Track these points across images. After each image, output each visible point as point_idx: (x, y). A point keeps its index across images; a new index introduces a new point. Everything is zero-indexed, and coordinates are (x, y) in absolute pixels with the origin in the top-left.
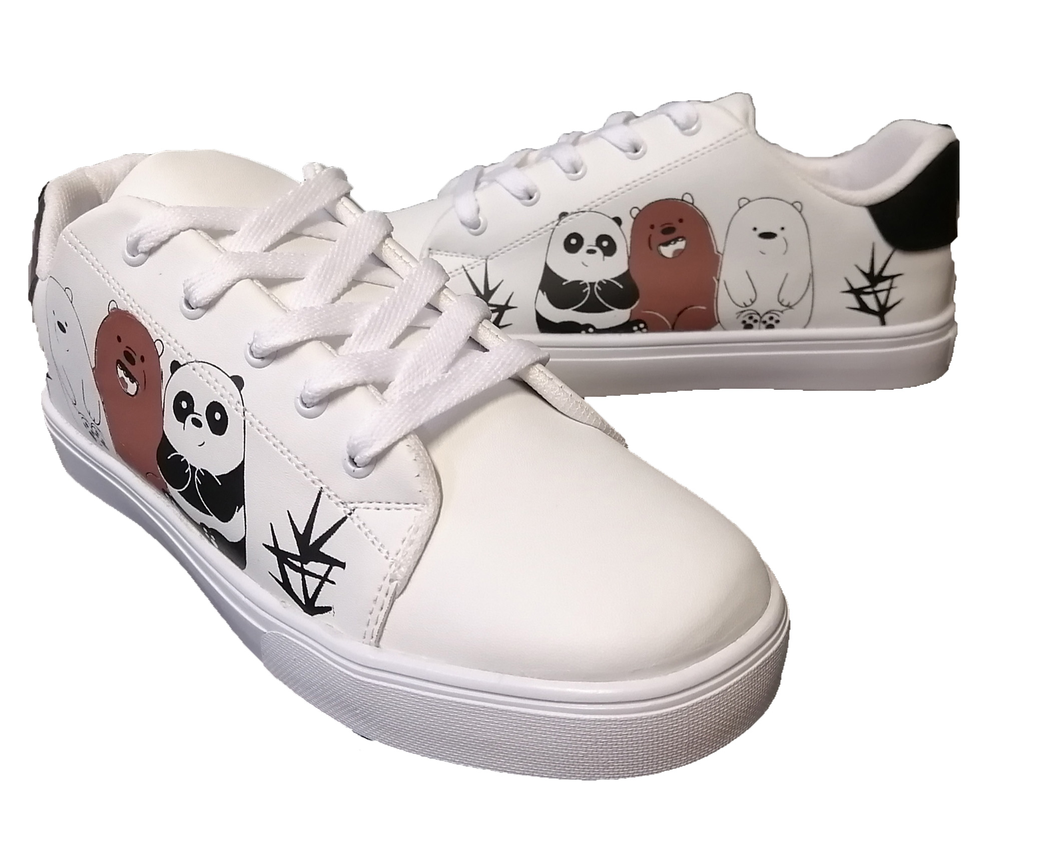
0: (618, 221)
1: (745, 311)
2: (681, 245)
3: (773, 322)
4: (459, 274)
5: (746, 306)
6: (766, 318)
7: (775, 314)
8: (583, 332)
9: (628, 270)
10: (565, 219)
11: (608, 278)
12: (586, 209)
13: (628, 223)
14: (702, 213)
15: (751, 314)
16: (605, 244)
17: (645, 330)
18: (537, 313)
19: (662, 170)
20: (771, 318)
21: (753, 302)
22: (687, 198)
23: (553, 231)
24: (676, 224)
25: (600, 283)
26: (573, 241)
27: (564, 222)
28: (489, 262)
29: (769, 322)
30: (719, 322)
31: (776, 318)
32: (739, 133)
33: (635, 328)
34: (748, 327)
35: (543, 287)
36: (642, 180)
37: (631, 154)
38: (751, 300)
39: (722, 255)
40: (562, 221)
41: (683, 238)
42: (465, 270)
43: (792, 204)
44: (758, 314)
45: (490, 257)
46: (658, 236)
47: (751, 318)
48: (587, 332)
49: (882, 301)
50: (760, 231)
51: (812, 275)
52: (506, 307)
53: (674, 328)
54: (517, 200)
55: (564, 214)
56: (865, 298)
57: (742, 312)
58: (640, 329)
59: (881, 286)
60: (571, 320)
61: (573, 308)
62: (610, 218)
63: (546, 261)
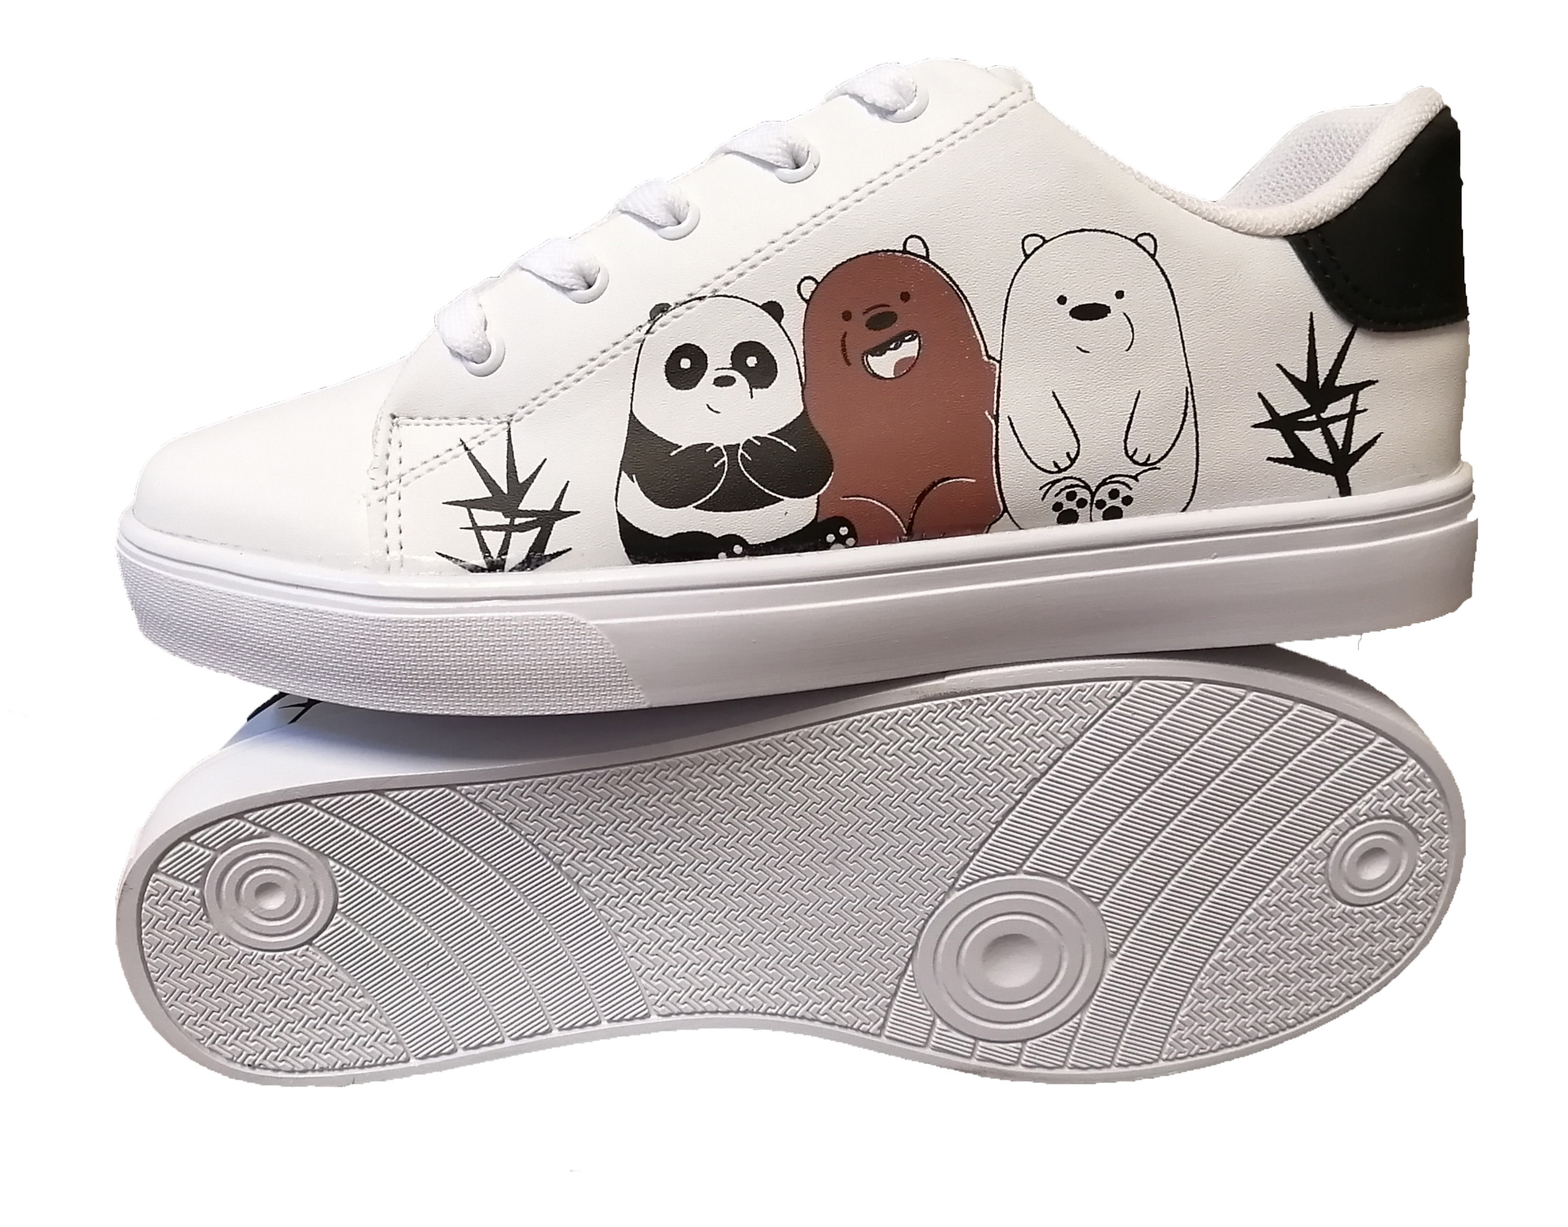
0: (774, 310)
1: (1058, 481)
2: (910, 349)
3: (1117, 502)
4: (456, 457)
5: (1060, 471)
6: (1103, 494)
7: (1123, 483)
8: (722, 555)
9: (804, 413)
10: (665, 318)
11: (764, 434)
12: (706, 292)
13: (795, 313)
14: (948, 276)
15: (1072, 486)
16: (752, 361)
17: (851, 541)
18: (622, 520)
19: (857, 195)
20: (1114, 494)
21: (1073, 461)
22: (915, 247)
23: (642, 345)
24: (897, 306)
25: (748, 445)
26: (685, 363)
27: (662, 325)
28: (512, 426)
29: (1110, 503)
30: (1006, 510)
31: (1124, 492)
32: (1010, 101)
33: (831, 538)
34: (1068, 517)
35: (628, 466)
36: (816, 220)
37: (789, 173)
38: (1068, 454)
39: (999, 362)
40: (657, 323)
41: (914, 334)
42: (466, 449)
43: (1135, 241)
44: (1087, 487)
45: (515, 418)
46: (861, 335)
47: (1071, 496)
48: (731, 555)
49: (1340, 442)
50: (1071, 304)
51: (1190, 392)
52: (557, 514)
53: (911, 534)
54: (559, 295)
55: (661, 309)
56: (1302, 435)
57: (1054, 483)
58: (841, 540)
59: (1333, 409)
60: (695, 530)
61: (695, 504)
62: (757, 305)
63: (631, 411)
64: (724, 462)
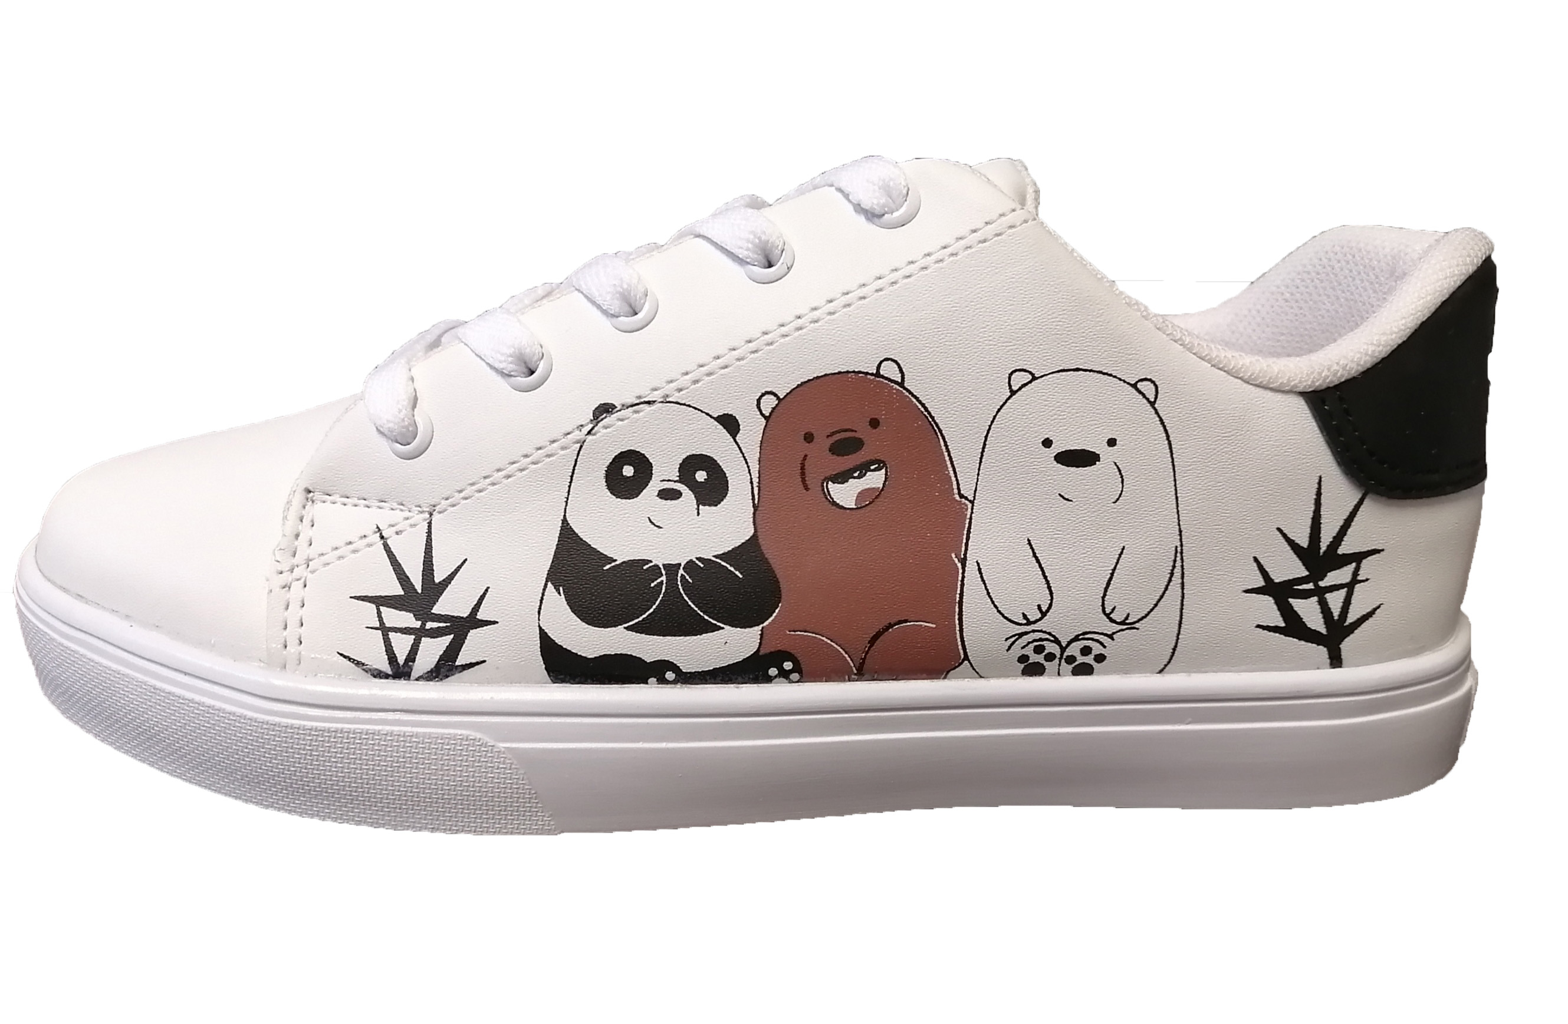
0: (729, 423)
1: (1026, 633)
2: (875, 479)
3: (1089, 659)
4: (370, 545)
5: (1029, 623)
6: (1074, 650)
7: (1097, 641)
8: (652, 680)
9: (754, 537)
10: (609, 420)
11: (709, 555)
12: (656, 396)
13: (752, 429)
14: (923, 405)
15: (1041, 640)
16: (701, 476)
17: (795, 676)
18: (543, 636)
19: (831, 307)
20: (1086, 651)
21: (1044, 614)
22: (889, 371)
23: (581, 447)
24: (863, 431)
25: (690, 566)
26: (628, 471)
27: (606, 427)
28: (436, 517)
29: (1081, 659)
30: (966, 658)
31: (1097, 649)
32: (1010, 218)
33: (773, 671)
34: (1033, 670)
35: (556, 576)
36: (784, 330)
37: (758, 271)
38: (1039, 607)
39: (972, 502)
40: (600, 424)
41: (881, 464)
42: (382, 537)
43: (1134, 386)
44: (1057, 641)
45: (437, 508)
46: (824, 461)
47: (1039, 650)
48: (662, 681)
49: (1336, 613)
50: (1057, 448)
51: (1179, 552)
52: (473, 622)
53: (862, 672)
54: (499, 379)
55: (605, 410)
56: (1297, 604)
57: (1021, 635)
58: (784, 674)
59: (1334, 577)
60: (624, 652)
61: (626, 625)
62: (711, 416)
63: (565, 516)
64: (662, 581)
